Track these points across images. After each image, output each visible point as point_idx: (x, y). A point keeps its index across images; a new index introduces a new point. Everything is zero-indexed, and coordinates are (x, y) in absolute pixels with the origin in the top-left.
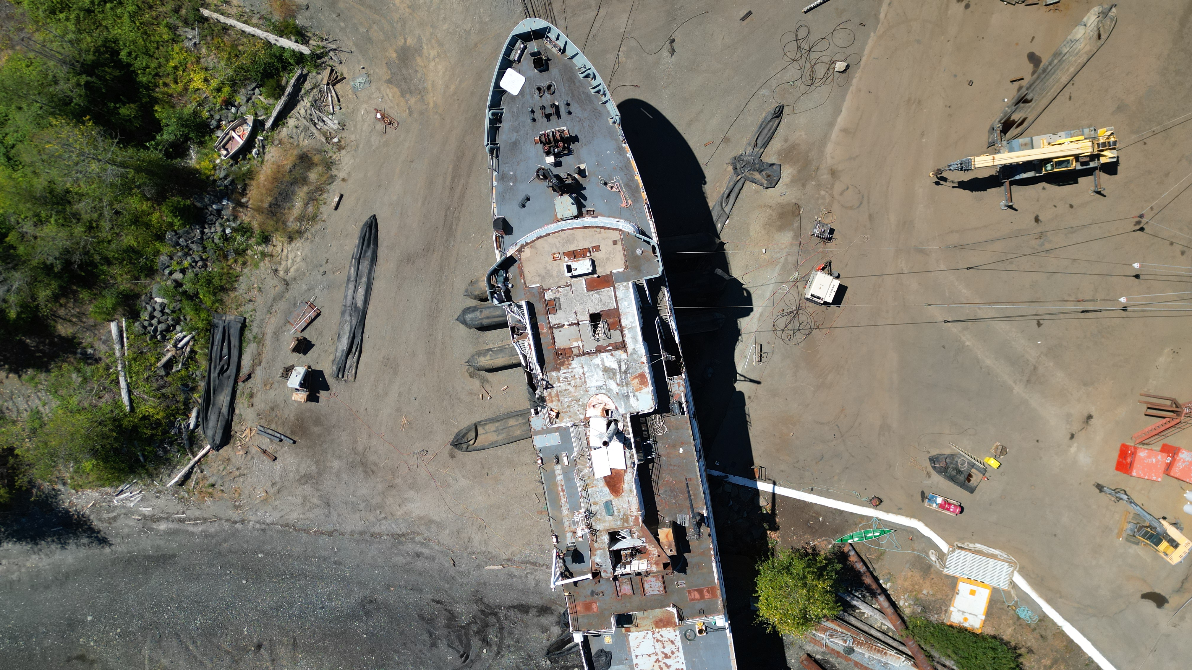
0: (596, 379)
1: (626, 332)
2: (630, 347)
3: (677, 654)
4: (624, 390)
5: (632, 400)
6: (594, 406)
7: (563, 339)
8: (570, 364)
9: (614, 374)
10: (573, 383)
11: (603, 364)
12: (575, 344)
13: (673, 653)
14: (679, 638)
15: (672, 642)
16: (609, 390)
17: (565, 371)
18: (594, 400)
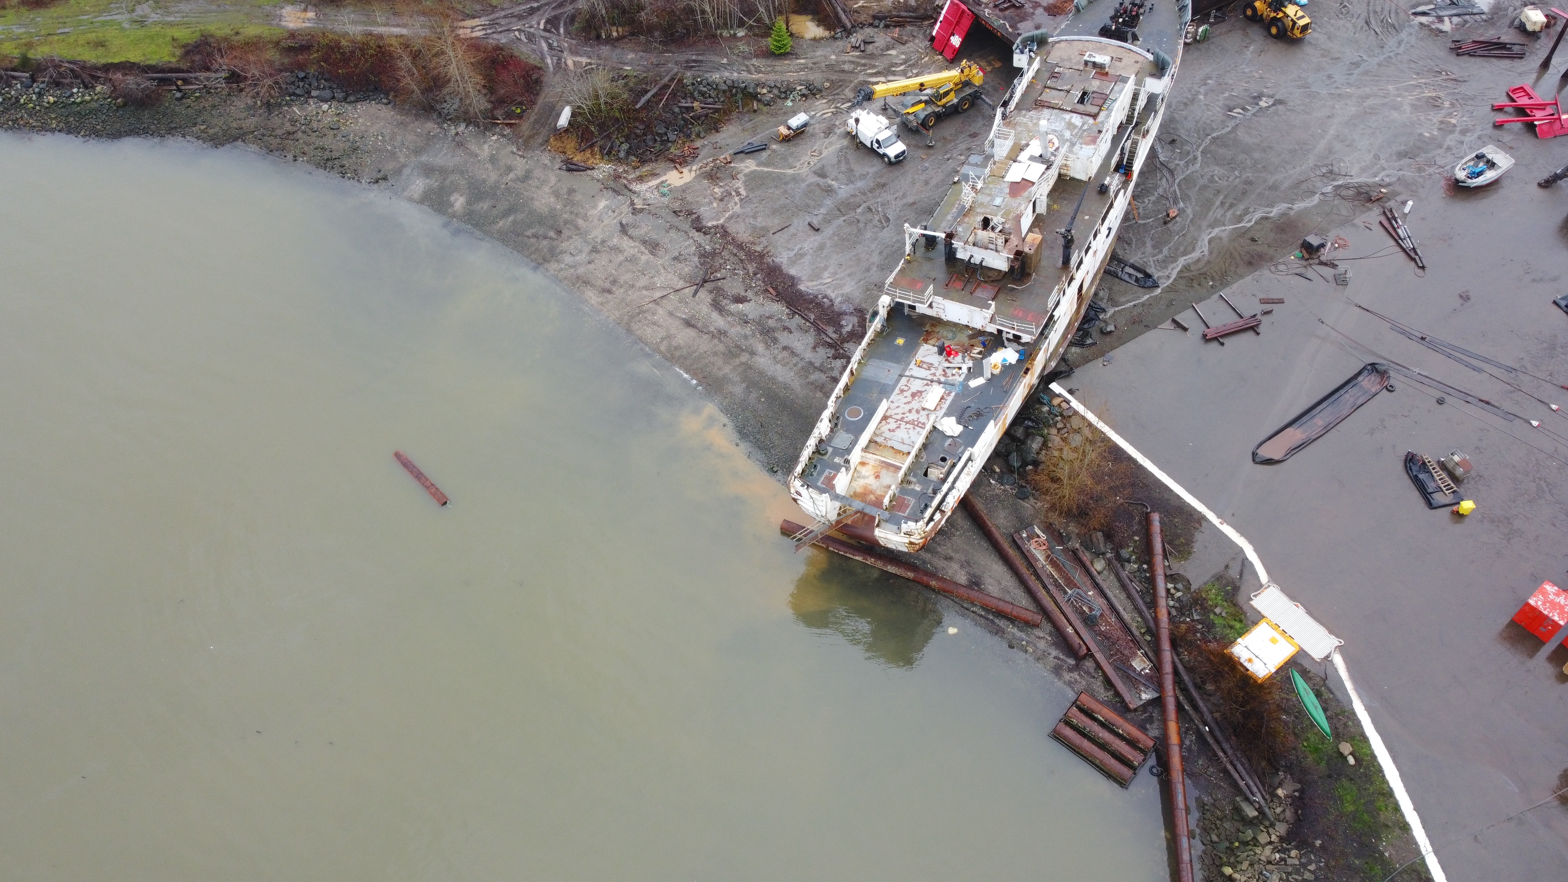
5: (1077, 148)
12: (1056, 101)
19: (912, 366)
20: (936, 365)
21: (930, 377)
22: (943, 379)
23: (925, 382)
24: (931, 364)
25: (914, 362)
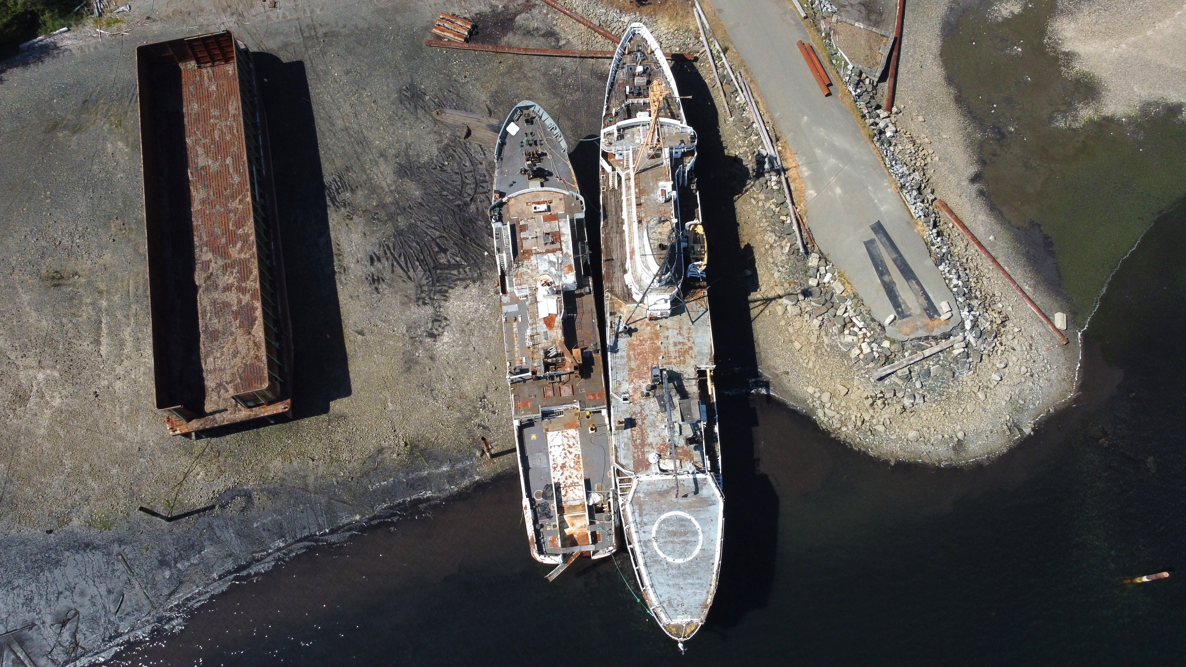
0: (543, 266)
1: (563, 243)
2: (565, 251)
3: (576, 445)
4: (559, 273)
5: (563, 278)
7: (527, 245)
8: (530, 259)
9: (555, 264)
10: (530, 268)
11: (549, 259)
12: (534, 248)
13: (574, 444)
14: (578, 436)
15: (574, 438)
16: (551, 273)
17: (527, 262)
18: (542, 278)
19: (550, 450)
25: (549, 447)
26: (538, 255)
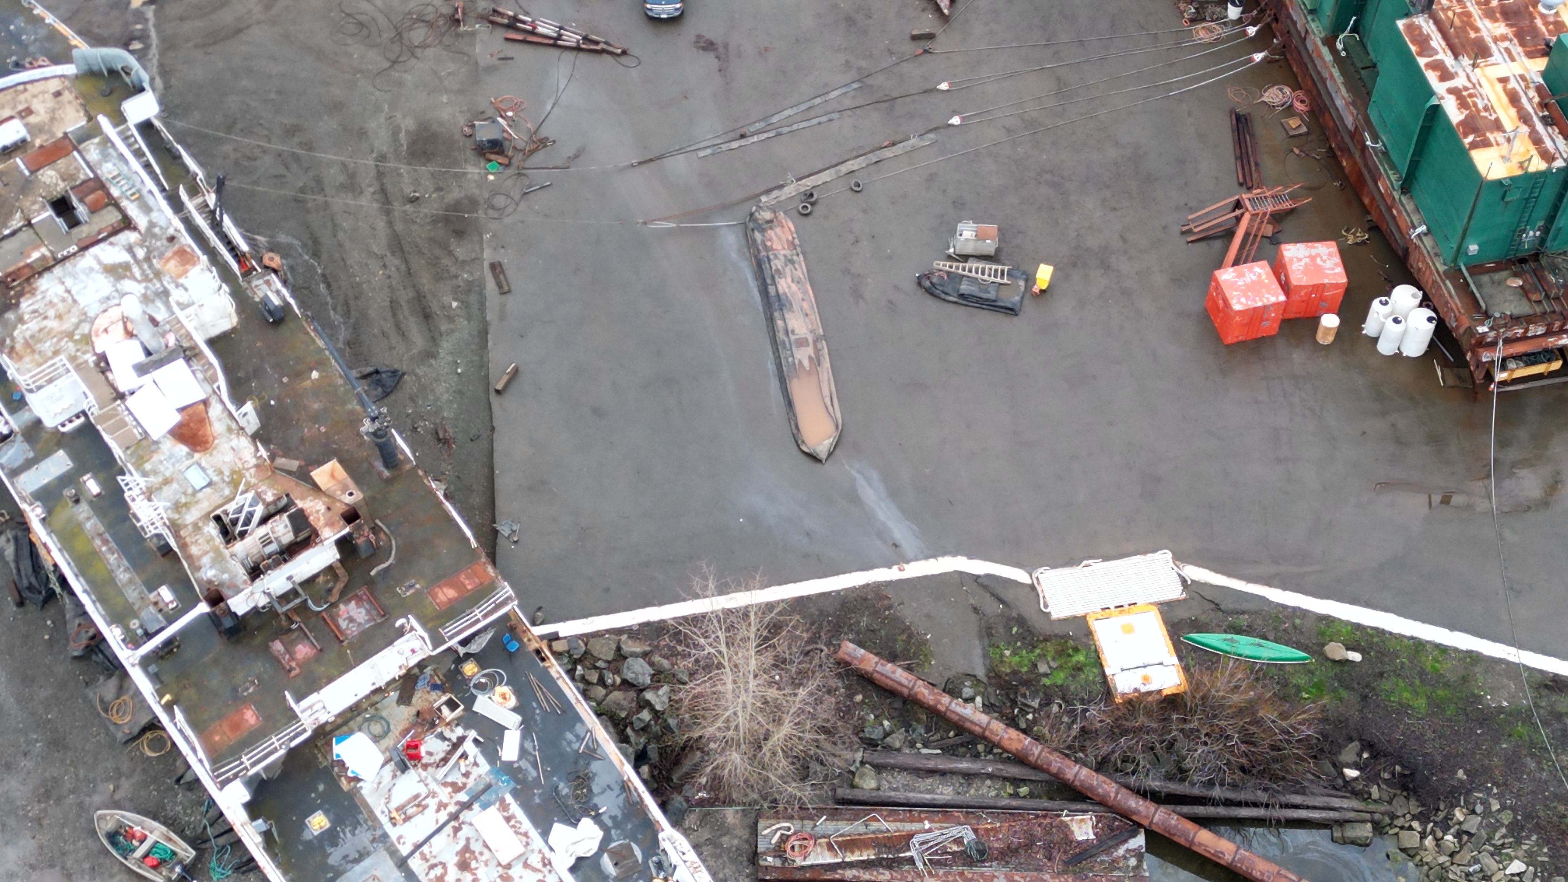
0: (94, 289)
1: (124, 203)
2: (141, 221)
4: (156, 285)
5: (178, 295)
6: (106, 330)
7: (8, 256)
8: (35, 289)
9: (127, 270)
10: (51, 313)
11: (99, 262)
12: (36, 255)
17: (30, 302)
18: (102, 322)
19: (393, 833)
20: (424, 791)
21: (443, 816)
22: (463, 797)
23: (448, 829)
24: (417, 796)
25: (388, 827)
26: (58, 271)
